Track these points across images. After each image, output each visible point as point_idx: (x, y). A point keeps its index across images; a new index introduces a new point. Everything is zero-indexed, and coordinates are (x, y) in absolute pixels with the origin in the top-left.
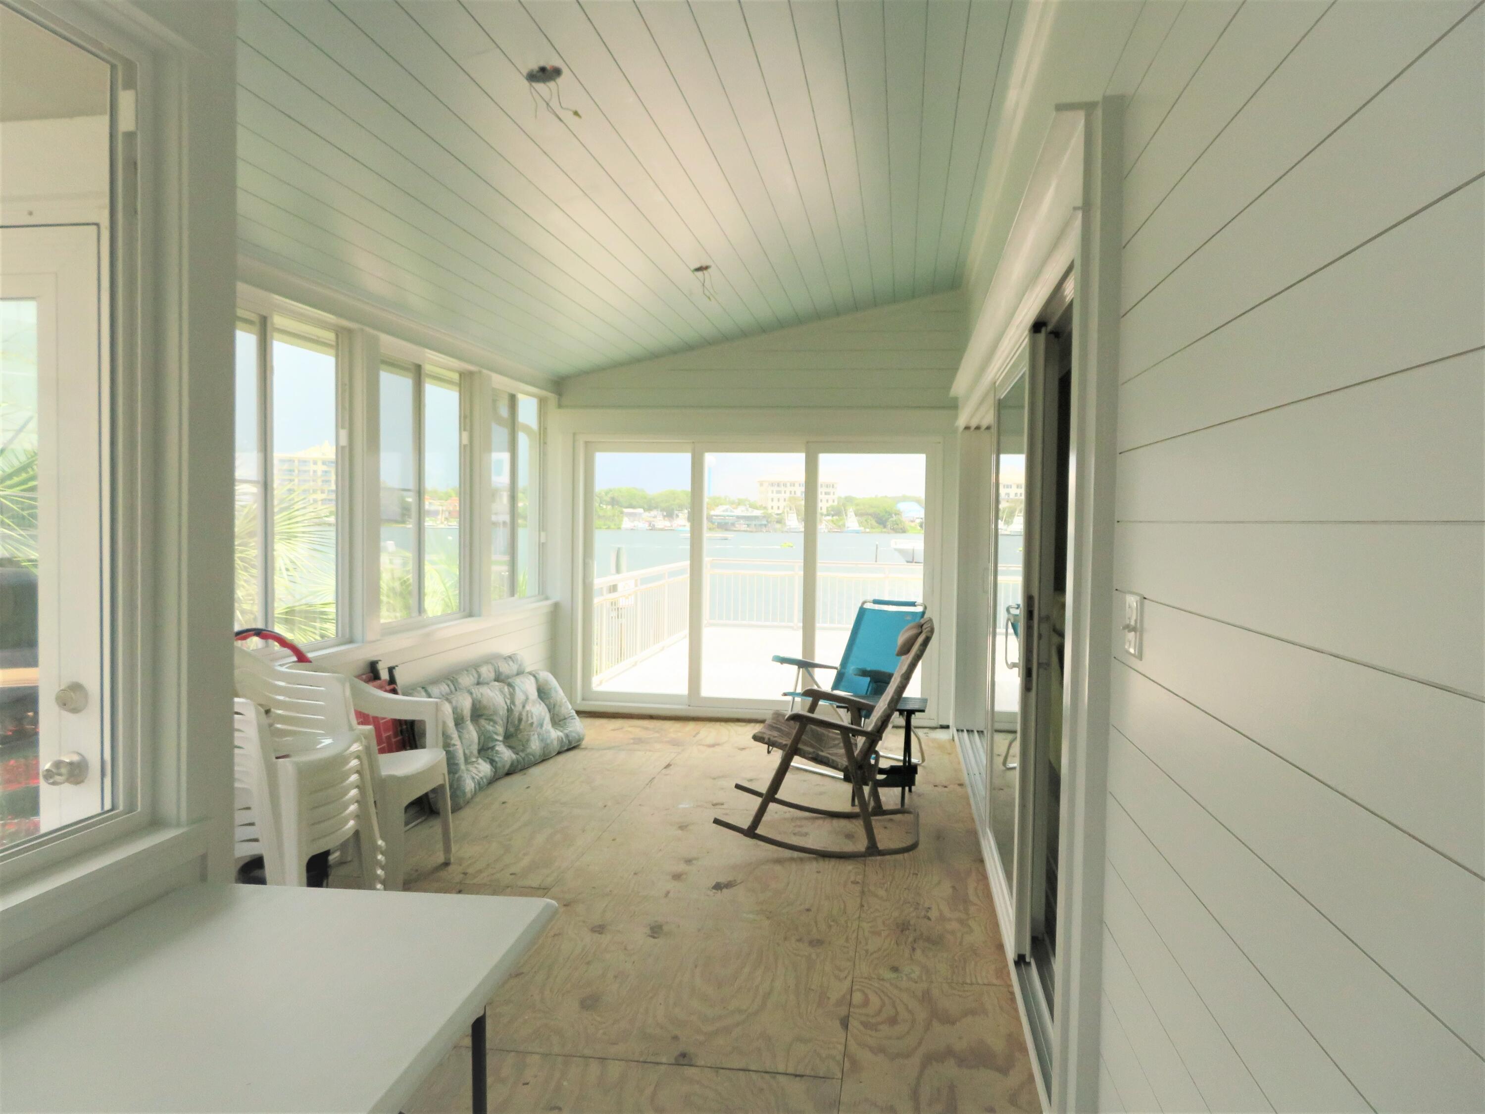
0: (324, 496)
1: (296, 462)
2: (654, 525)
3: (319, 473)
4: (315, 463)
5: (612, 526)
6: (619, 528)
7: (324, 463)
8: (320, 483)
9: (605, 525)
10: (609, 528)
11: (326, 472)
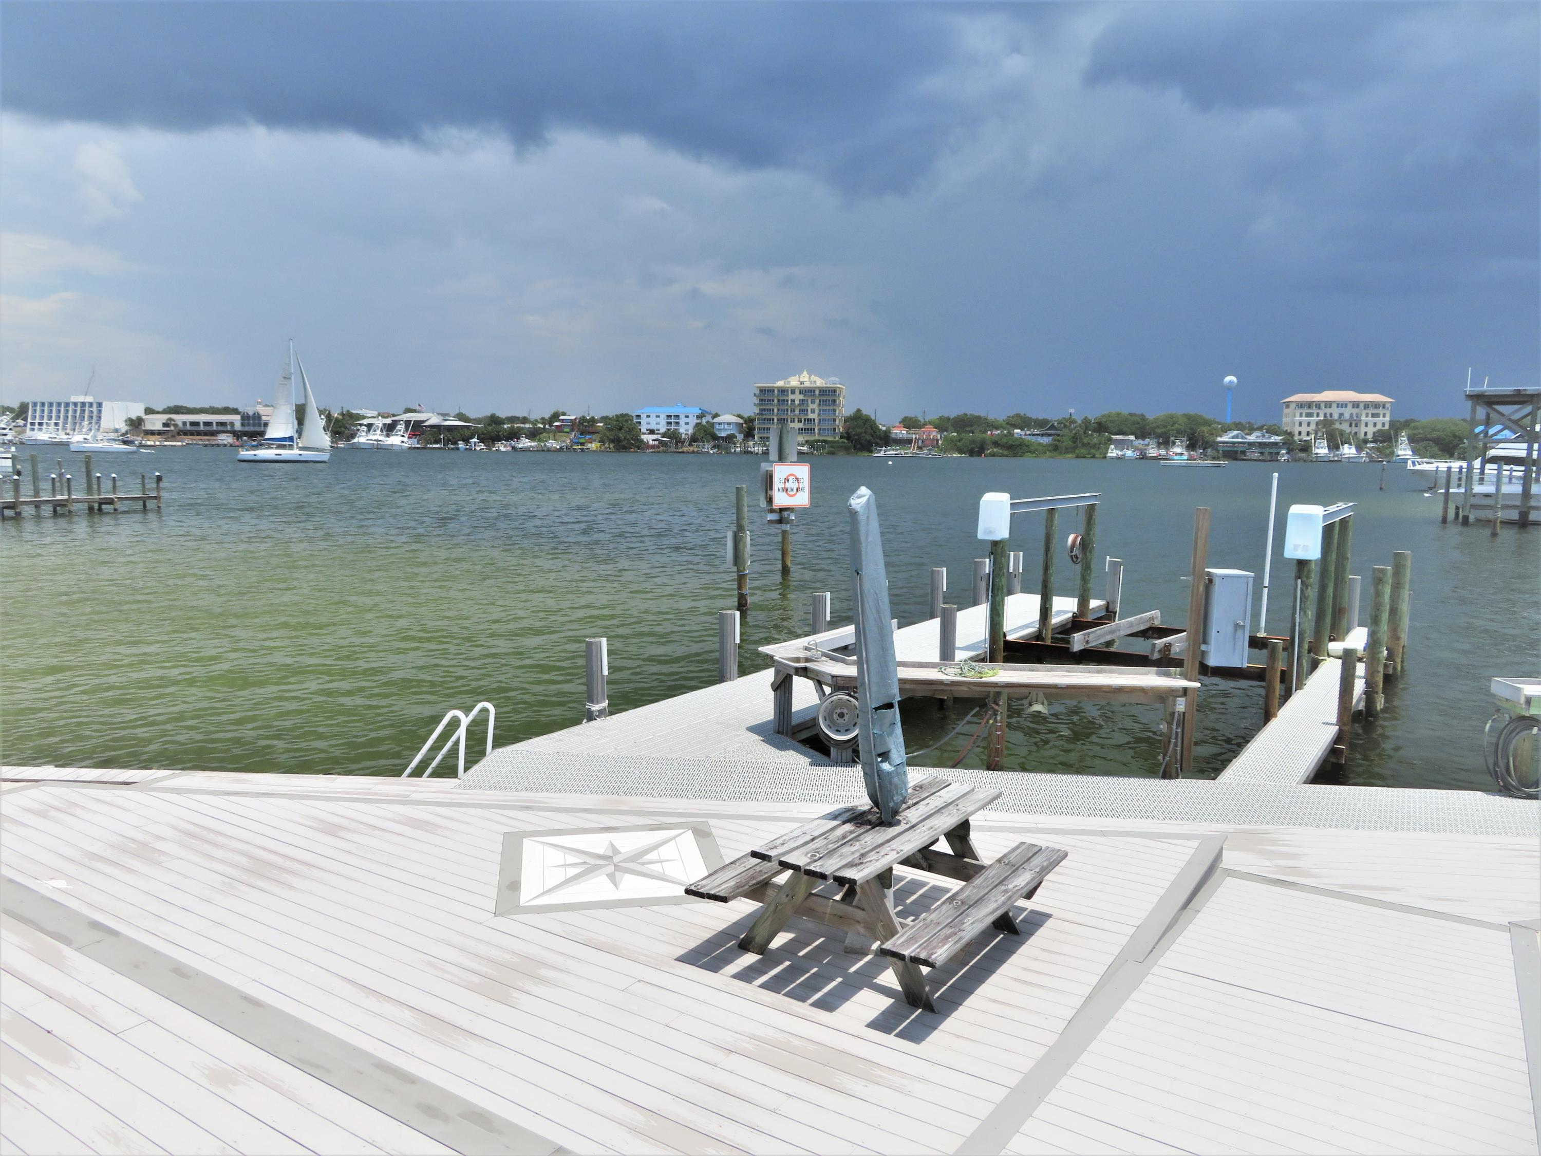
0: (801, 425)
1: (776, 391)
2: (1145, 454)
3: (797, 402)
4: (793, 392)
5: (1097, 455)
6: (1105, 457)
7: (801, 392)
8: (797, 412)
9: (1089, 454)
10: (1093, 457)
11: (803, 400)
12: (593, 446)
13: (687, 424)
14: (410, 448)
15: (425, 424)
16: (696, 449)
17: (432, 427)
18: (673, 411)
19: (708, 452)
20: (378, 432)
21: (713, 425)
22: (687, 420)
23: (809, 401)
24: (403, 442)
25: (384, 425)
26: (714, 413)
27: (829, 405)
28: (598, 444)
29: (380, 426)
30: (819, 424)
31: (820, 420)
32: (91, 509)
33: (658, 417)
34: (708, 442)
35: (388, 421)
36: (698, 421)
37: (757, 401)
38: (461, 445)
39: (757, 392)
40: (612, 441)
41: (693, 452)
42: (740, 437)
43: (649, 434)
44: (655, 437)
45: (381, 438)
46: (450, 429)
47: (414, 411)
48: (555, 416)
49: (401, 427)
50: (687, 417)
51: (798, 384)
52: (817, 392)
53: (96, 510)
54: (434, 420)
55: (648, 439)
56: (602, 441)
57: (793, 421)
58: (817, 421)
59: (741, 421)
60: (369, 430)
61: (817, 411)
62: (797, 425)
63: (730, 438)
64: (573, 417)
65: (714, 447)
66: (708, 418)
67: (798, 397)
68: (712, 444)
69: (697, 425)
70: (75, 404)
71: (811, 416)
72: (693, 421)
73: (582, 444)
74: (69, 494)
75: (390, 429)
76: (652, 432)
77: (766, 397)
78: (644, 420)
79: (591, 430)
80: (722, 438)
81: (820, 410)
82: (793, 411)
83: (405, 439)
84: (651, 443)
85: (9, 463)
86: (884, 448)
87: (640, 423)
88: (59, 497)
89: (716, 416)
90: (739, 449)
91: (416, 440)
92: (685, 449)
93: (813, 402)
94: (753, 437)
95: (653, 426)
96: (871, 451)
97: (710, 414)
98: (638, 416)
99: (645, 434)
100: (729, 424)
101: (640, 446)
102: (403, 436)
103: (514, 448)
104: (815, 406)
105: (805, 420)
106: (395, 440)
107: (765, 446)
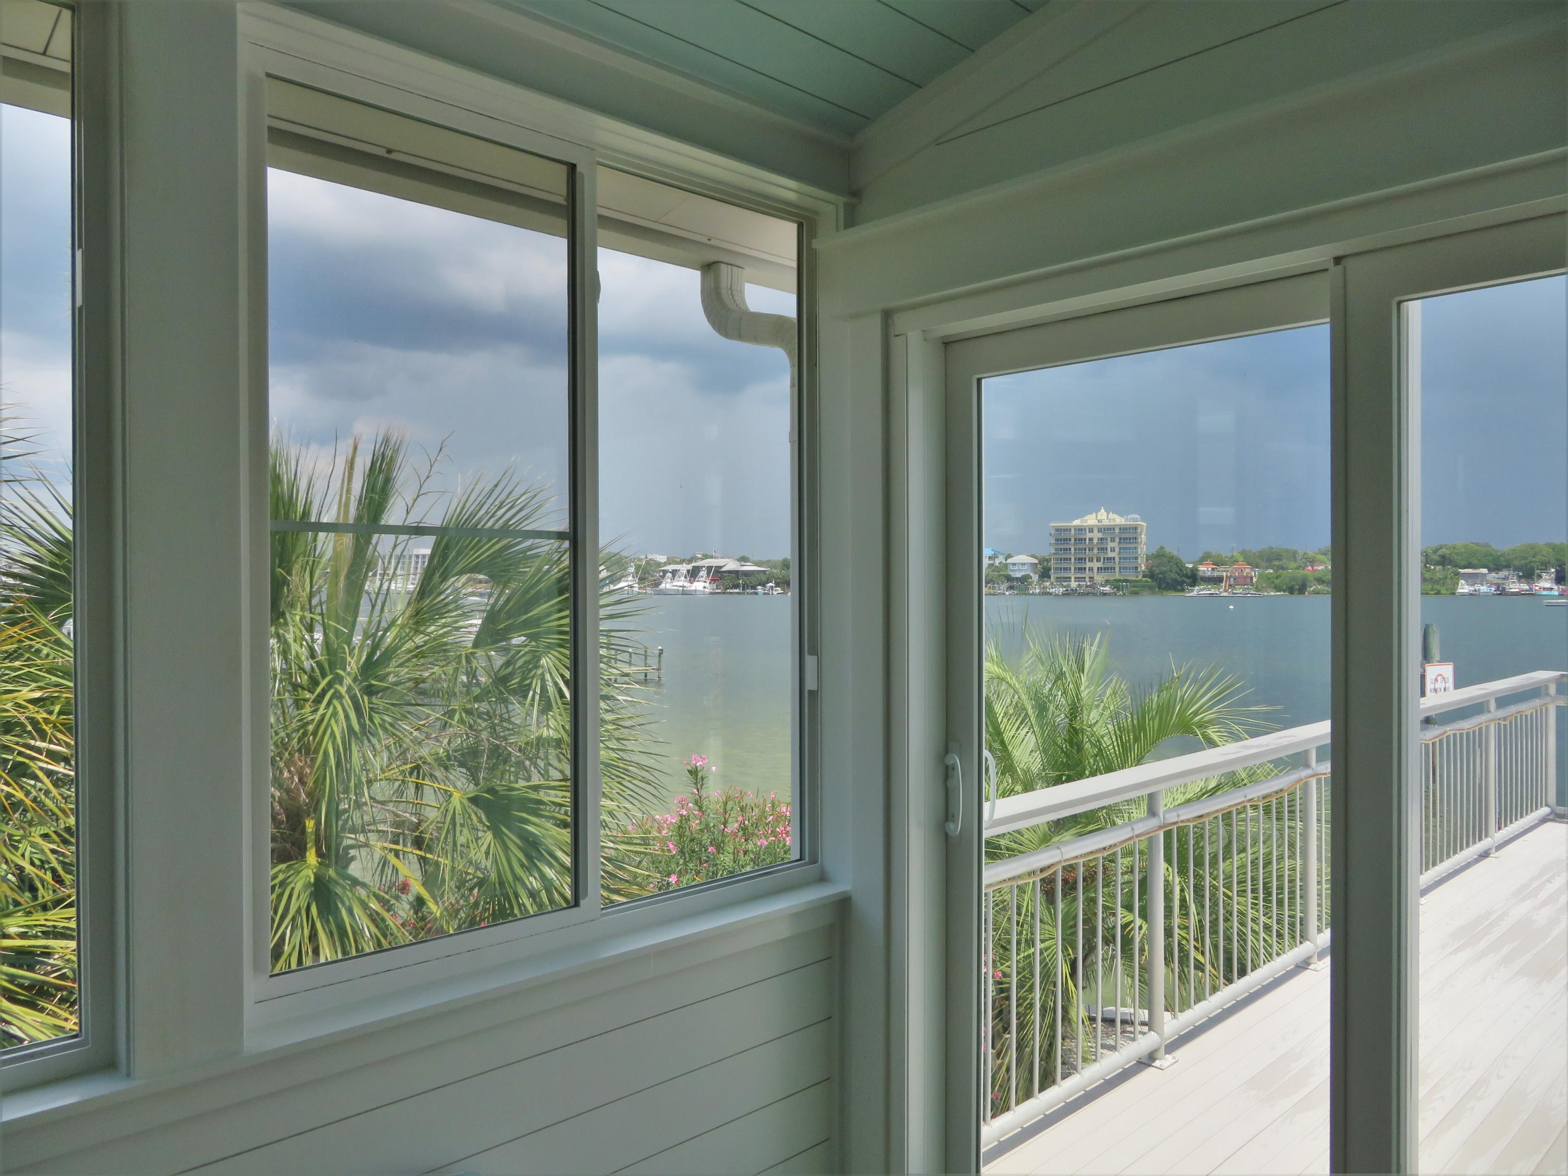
0: (1100, 565)
1: (1073, 531)
2: (1504, 589)
3: (1095, 541)
4: (1091, 530)
5: (1443, 591)
6: (1454, 594)
7: (1100, 530)
8: (1096, 551)
9: (1432, 590)
10: (1438, 593)
11: (1102, 539)
14: (711, 593)
15: (723, 569)
16: (991, 591)
17: (730, 572)
20: (683, 578)
21: (1006, 565)
23: (1109, 540)
24: (705, 587)
25: (688, 571)
26: (1007, 553)
27: (1130, 543)
29: (685, 572)
30: (1119, 562)
31: (1120, 558)
34: (1003, 583)
35: (690, 567)
36: (991, 562)
37: (1053, 541)
38: (759, 589)
39: (1053, 532)
42: (1035, 577)
45: (686, 584)
46: (747, 574)
47: (712, 557)
49: (703, 573)
51: (1096, 523)
52: (1117, 531)
54: (731, 565)
57: (1091, 560)
58: (1117, 560)
59: (1036, 561)
60: (674, 576)
61: (1117, 550)
62: (1096, 565)
63: (1024, 579)
65: (1011, 588)
66: (1001, 559)
67: (1096, 535)
68: (1006, 585)
69: (990, 566)
71: (1111, 555)
75: (693, 574)
77: (1063, 536)
80: (1017, 579)
81: (1120, 549)
82: (1091, 549)
83: (707, 585)
86: (1197, 588)
89: (1009, 556)
90: (1038, 591)
91: (715, 585)
93: (1113, 540)
94: (1049, 577)
96: (1183, 590)
97: (1003, 554)
100: (1023, 564)
102: (705, 582)
104: (1115, 544)
105: (1104, 558)
106: (698, 586)
107: (1063, 586)
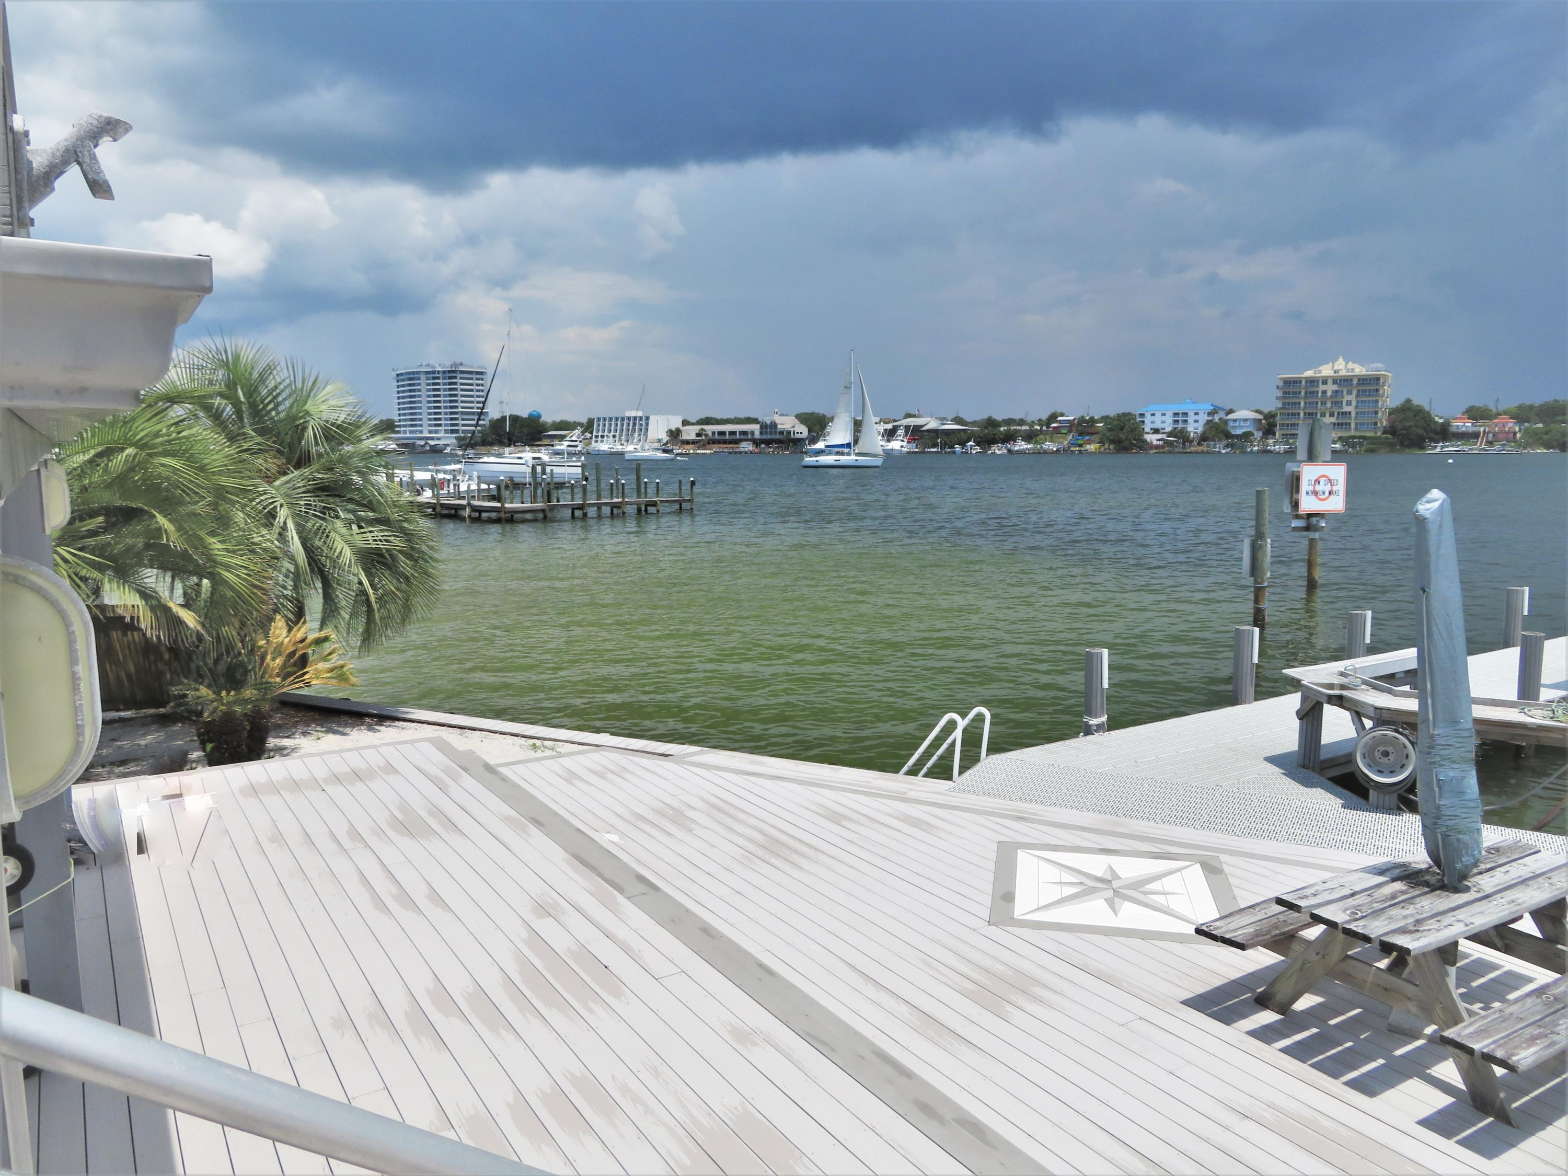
0: (1333, 420)
1: (1303, 383)
3: (1329, 394)
4: (1325, 382)
7: (1335, 382)
8: (1329, 405)
11: (1336, 391)
12: (1092, 447)
13: (1196, 421)
14: (908, 453)
15: (924, 428)
16: (1205, 449)
17: (929, 431)
18: (1180, 409)
19: (1219, 452)
20: (880, 437)
21: (1226, 422)
22: (1196, 418)
23: (1345, 392)
24: (902, 447)
25: (886, 430)
26: (1228, 408)
27: (1369, 395)
28: (1097, 445)
29: (882, 431)
30: (1356, 417)
31: (1357, 413)
32: (639, 510)
33: (1164, 415)
34: (1220, 440)
35: (889, 426)
36: (1209, 418)
37: (1280, 394)
38: (958, 448)
39: (1281, 384)
40: (1112, 442)
41: (1203, 452)
42: (1258, 435)
43: (1153, 433)
44: (1160, 436)
45: (882, 443)
46: (948, 432)
47: (914, 416)
48: (1053, 417)
49: (901, 432)
50: (1196, 414)
51: (1331, 373)
52: (1355, 382)
53: (644, 511)
54: (933, 424)
55: (1152, 438)
56: (1102, 442)
57: (1323, 415)
58: (1353, 415)
59: (1260, 417)
61: (1354, 403)
62: (1328, 420)
63: (1247, 436)
64: (1072, 418)
65: (1227, 446)
66: (1222, 414)
67: (1330, 388)
68: (1225, 442)
69: (1208, 422)
70: (629, 418)
71: (1346, 409)
72: (1203, 418)
73: (1080, 445)
74: (623, 497)
75: (890, 434)
76: (1156, 431)
77: (1291, 389)
78: (1148, 419)
79: (1090, 430)
80: (1237, 436)
81: (1358, 402)
82: (1324, 403)
83: (905, 444)
84: (1155, 443)
85: (579, 470)
86: (1441, 444)
87: (1143, 422)
88: (615, 500)
89: (1231, 411)
90: (1256, 448)
91: (915, 445)
92: (1193, 449)
93: (1350, 393)
94: (1274, 434)
95: (1158, 425)
96: (1422, 448)
97: (1223, 409)
98: (1142, 415)
99: (1148, 433)
100: (1245, 420)
101: (1143, 446)
102: (903, 441)
103: (1009, 451)
104: (1352, 398)
105: (1338, 413)
106: (895, 445)
107: (1287, 443)
